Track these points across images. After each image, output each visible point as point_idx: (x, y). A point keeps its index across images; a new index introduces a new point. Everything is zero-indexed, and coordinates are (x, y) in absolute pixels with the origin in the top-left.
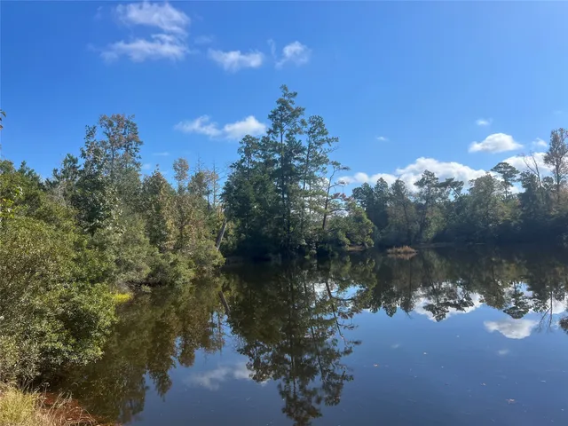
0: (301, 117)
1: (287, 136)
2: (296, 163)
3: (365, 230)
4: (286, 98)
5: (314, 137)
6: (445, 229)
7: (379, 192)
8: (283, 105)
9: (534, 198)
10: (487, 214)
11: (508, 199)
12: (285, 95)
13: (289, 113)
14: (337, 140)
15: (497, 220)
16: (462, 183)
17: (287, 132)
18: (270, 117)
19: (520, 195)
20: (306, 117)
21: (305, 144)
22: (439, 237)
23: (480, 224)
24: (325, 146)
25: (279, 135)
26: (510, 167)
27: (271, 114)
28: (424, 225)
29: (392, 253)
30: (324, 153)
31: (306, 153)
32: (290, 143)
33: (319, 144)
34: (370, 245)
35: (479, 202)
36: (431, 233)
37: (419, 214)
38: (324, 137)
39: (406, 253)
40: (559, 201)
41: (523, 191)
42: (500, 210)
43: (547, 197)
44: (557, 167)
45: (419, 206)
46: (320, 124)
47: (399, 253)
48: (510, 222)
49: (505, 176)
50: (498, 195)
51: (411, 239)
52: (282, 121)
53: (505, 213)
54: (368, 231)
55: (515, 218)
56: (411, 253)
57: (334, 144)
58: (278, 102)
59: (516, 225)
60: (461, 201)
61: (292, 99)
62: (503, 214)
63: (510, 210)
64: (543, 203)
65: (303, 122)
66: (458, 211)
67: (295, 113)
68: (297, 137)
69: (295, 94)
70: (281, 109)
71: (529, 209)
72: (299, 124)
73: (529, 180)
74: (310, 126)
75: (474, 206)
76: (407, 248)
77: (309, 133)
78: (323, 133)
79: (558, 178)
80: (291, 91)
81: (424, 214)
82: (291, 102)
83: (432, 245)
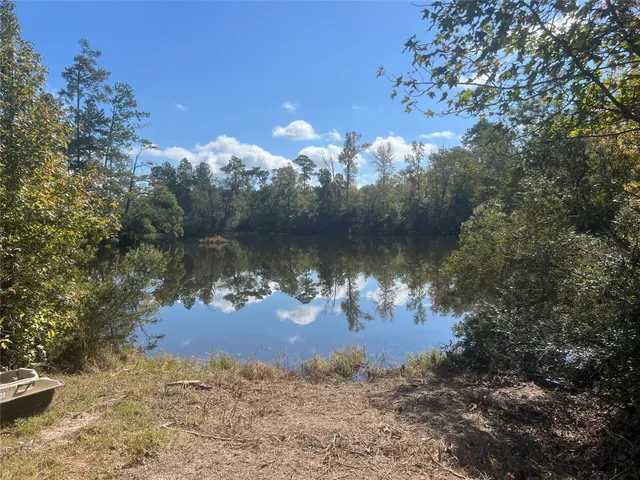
0: (105, 82)
1: (88, 102)
2: (98, 135)
3: (174, 218)
4: (86, 56)
5: (119, 107)
6: (249, 218)
7: (181, 174)
8: (82, 64)
9: (329, 193)
10: (289, 206)
11: (306, 191)
12: (85, 51)
13: (89, 74)
14: (148, 115)
15: (296, 212)
16: (267, 172)
17: (88, 98)
18: (64, 75)
19: (317, 189)
20: (110, 82)
21: (108, 115)
22: (244, 226)
23: (282, 215)
24: (133, 120)
25: (76, 98)
26: (309, 161)
27: (65, 71)
28: (229, 213)
29: (204, 243)
30: (132, 128)
31: (110, 124)
32: (88, 110)
33: (127, 117)
34: (179, 234)
35: (281, 193)
36: (235, 222)
37: (225, 201)
38: (133, 110)
39: (218, 243)
40: (347, 198)
41: (319, 184)
42: (300, 202)
43: (339, 192)
44: (348, 166)
45: (225, 194)
46: (128, 93)
47: (212, 242)
48: (307, 214)
49: (305, 169)
50: (298, 187)
51: (215, 227)
52: (79, 81)
53: (303, 205)
54: (177, 219)
55: (312, 211)
56: (223, 242)
57: (144, 120)
58: (76, 59)
59: (312, 217)
60: (265, 191)
61: (93, 58)
62: (302, 206)
63: (308, 203)
64: (335, 198)
65: (107, 88)
66: (262, 201)
67: (99, 76)
68: (99, 106)
69: (98, 54)
70: (79, 67)
71: (323, 204)
72: (102, 91)
73: (324, 176)
74: (115, 93)
75: (277, 197)
76: (220, 238)
77: (114, 101)
78: (132, 104)
79: (348, 176)
80: (93, 48)
81: (230, 201)
82: (92, 61)
83: (236, 234)
